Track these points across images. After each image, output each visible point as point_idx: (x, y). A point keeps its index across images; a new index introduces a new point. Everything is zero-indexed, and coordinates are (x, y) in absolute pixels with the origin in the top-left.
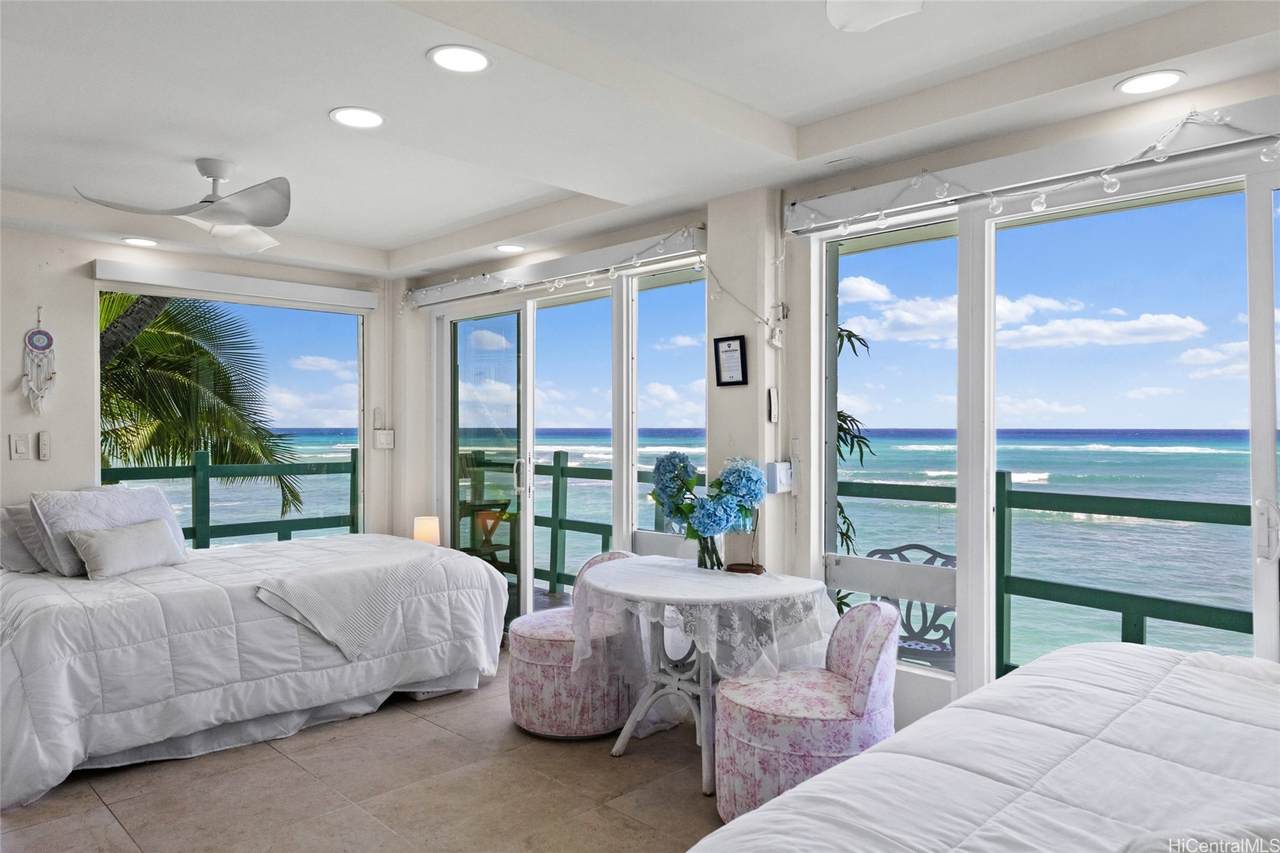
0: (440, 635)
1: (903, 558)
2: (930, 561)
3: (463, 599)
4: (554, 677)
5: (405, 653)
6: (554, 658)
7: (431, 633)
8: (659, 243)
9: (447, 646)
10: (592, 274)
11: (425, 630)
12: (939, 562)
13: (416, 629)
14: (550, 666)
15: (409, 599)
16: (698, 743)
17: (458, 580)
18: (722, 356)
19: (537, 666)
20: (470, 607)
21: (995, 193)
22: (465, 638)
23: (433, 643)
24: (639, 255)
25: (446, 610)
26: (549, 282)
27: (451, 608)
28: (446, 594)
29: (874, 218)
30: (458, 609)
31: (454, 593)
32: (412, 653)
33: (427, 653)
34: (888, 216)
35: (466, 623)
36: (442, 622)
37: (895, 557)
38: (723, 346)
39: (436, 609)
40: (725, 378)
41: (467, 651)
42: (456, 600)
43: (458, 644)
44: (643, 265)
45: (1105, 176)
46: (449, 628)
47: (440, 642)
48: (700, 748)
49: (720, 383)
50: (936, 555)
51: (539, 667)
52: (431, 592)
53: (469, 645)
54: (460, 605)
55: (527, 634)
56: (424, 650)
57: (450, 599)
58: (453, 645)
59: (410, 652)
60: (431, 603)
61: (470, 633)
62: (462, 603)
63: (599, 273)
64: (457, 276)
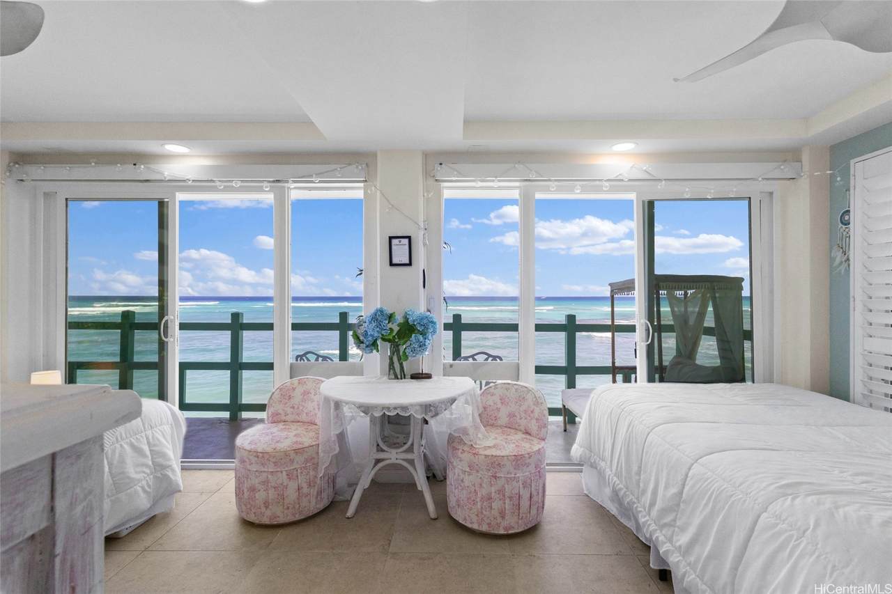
0: (144, 472)
1: (474, 359)
2: (487, 359)
3: (157, 435)
4: (297, 476)
5: (113, 498)
6: (297, 463)
7: (136, 472)
8: (336, 169)
9: (151, 480)
10: (269, 182)
11: (132, 472)
12: (490, 359)
13: (123, 473)
14: (293, 469)
15: (113, 446)
16: (419, 488)
17: (151, 421)
18: (393, 247)
19: (282, 472)
20: (165, 442)
21: (556, 180)
22: (164, 469)
23: (139, 481)
24: (318, 175)
25: (146, 448)
26: (220, 181)
27: (149, 447)
28: (143, 435)
29: (493, 181)
30: (155, 445)
31: (149, 433)
32: (122, 496)
33: (136, 492)
34: (499, 181)
35: (164, 455)
36: (144, 460)
37: (471, 359)
38: (395, 242)
39: (137, 450)
40: (395, 261)
41: (169, 477)
42: (153, 437)
43: (159, 475)
44: (320, 182)
45: (604, 183)
46: (150, 463)
47: (145, 478)
48: (422, 491)
49: (391, 264)
50: (489, 356)
51: (284, 473)
52: (131, 436)
53: (170, 474)
54: (158, 443)
55: (269, 450)
56: (132, 489)
57: (147, 438)
58: (155, 477)
59: (120, 495)
60: (132, 446)
61: (168, 463)
62: (158, 440)
63: (274, 181)
64: (95, 160)
